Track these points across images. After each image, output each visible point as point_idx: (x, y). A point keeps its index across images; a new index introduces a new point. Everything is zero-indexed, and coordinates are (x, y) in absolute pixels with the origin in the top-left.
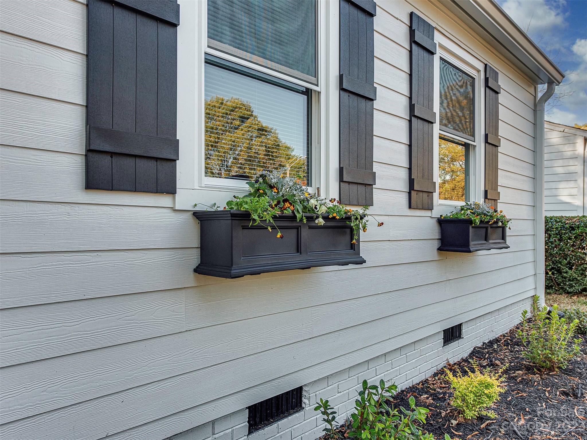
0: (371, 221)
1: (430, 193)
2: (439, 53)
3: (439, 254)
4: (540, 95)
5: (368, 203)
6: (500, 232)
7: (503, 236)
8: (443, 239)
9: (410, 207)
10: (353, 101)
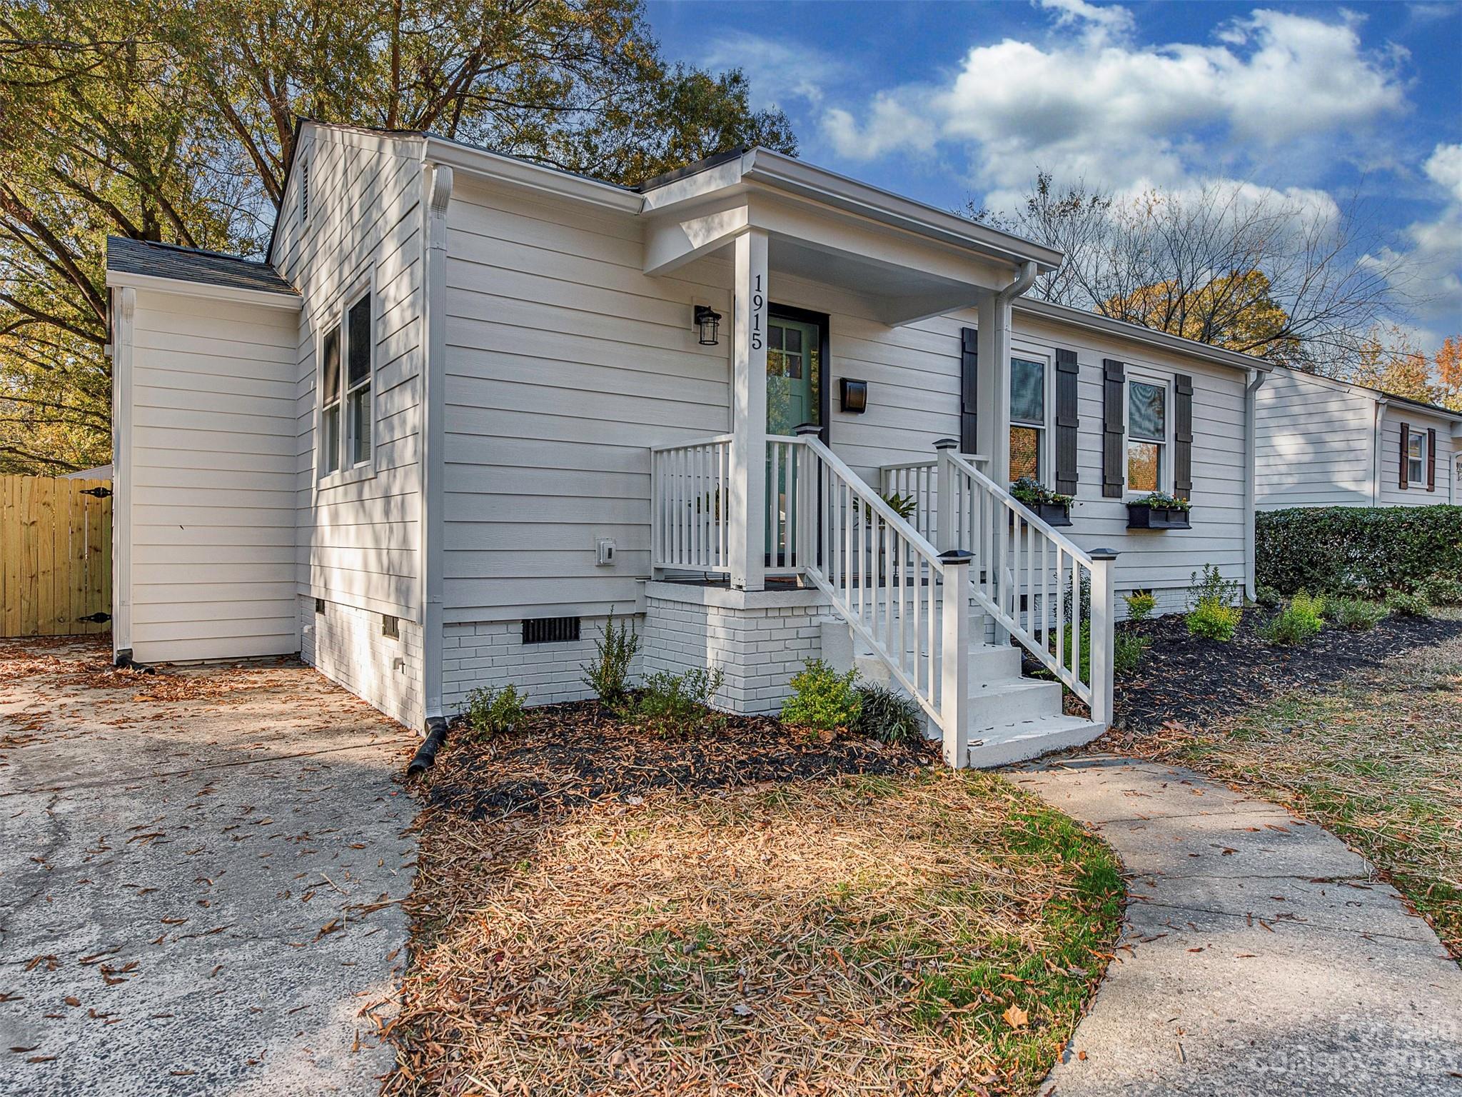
0: (1076, 504)
1: (1120, 486)
2: (1128, 378)
3: (1128, 531)
4: (1250, 384)
5: (1074, 493)
6: (1183, 516)
7: (1187, 519)
8: (1130, 520)
9: (1103, 495)
10: (1064, 431)
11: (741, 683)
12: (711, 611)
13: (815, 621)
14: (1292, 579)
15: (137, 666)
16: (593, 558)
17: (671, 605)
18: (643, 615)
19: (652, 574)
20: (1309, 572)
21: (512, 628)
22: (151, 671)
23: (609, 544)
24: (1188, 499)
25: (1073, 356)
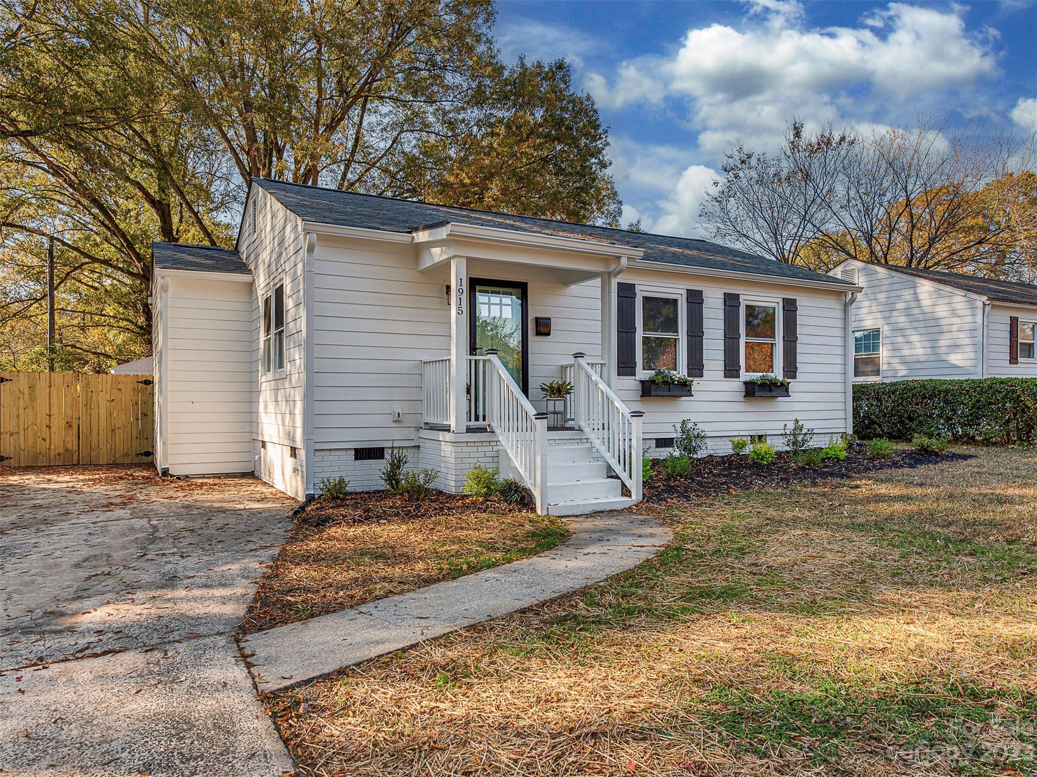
1: (738, 371)
2: (744, 303)
3: (745, 399)
4: (847, 301)
5: (702, 376)
6: (784, 388)
7: (787, 390)
8: (746, 392)
9: (725, 377)
10: (693, 338)
11: (454, 478)
12: (442, 443)
13: (495, 449)
14: (899, 429)
15: (172, 476)
16: (391, 418)
17: (429, 441)
18: (419, 447)
19: (423, 425)
20: (908, 424)
21: (349, 452)
22: (179, 478)
23: (397, 411)
24: (795, 378)
25: (700, 293)
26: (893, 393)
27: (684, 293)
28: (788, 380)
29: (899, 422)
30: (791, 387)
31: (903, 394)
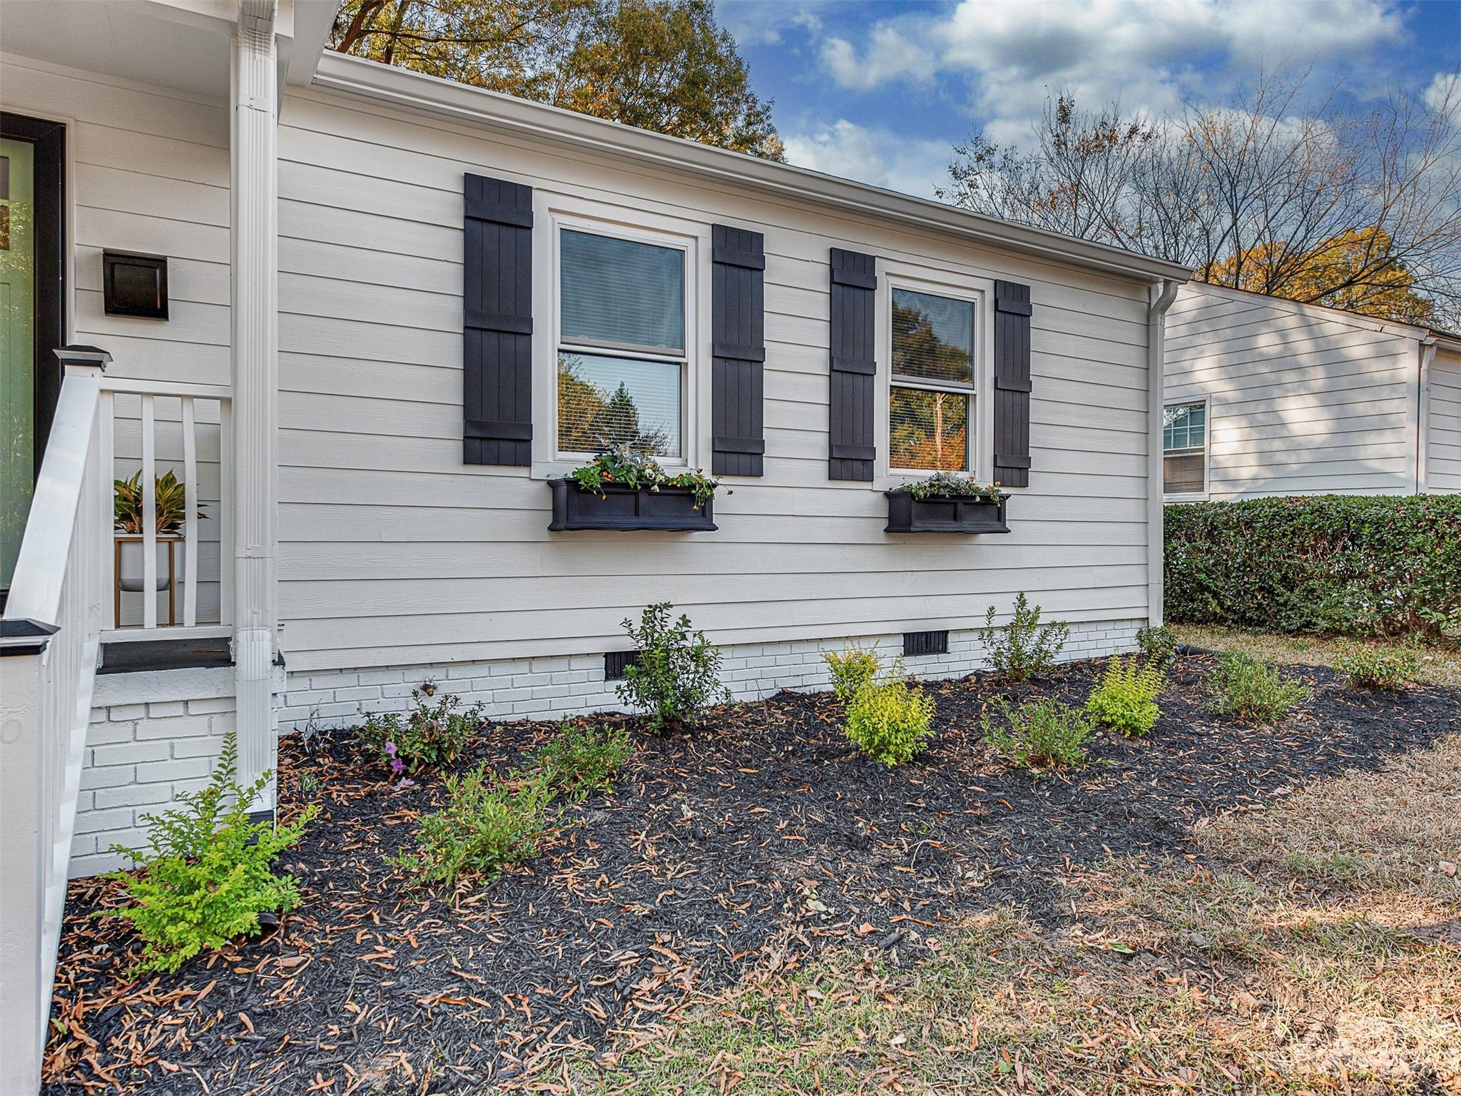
1: (869, 463)
4: (1153, 302)
5: (753, 473)
6: (993, 510)
7: (1000, 516)
8: (891, 518)
9: (830, 478)
10: (732, 366)
24: (1024, 484)
25: (755, 240)
26: (1249, 525)
27: (706, 236)
28: (1004, 491)
29: (1261, 589)
30: (1011, 508)
31: (1270, 528)
